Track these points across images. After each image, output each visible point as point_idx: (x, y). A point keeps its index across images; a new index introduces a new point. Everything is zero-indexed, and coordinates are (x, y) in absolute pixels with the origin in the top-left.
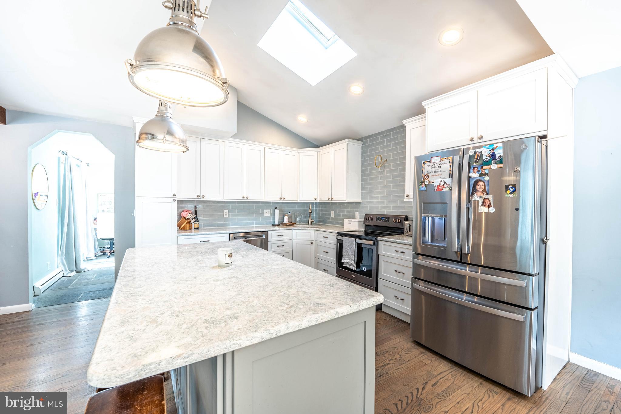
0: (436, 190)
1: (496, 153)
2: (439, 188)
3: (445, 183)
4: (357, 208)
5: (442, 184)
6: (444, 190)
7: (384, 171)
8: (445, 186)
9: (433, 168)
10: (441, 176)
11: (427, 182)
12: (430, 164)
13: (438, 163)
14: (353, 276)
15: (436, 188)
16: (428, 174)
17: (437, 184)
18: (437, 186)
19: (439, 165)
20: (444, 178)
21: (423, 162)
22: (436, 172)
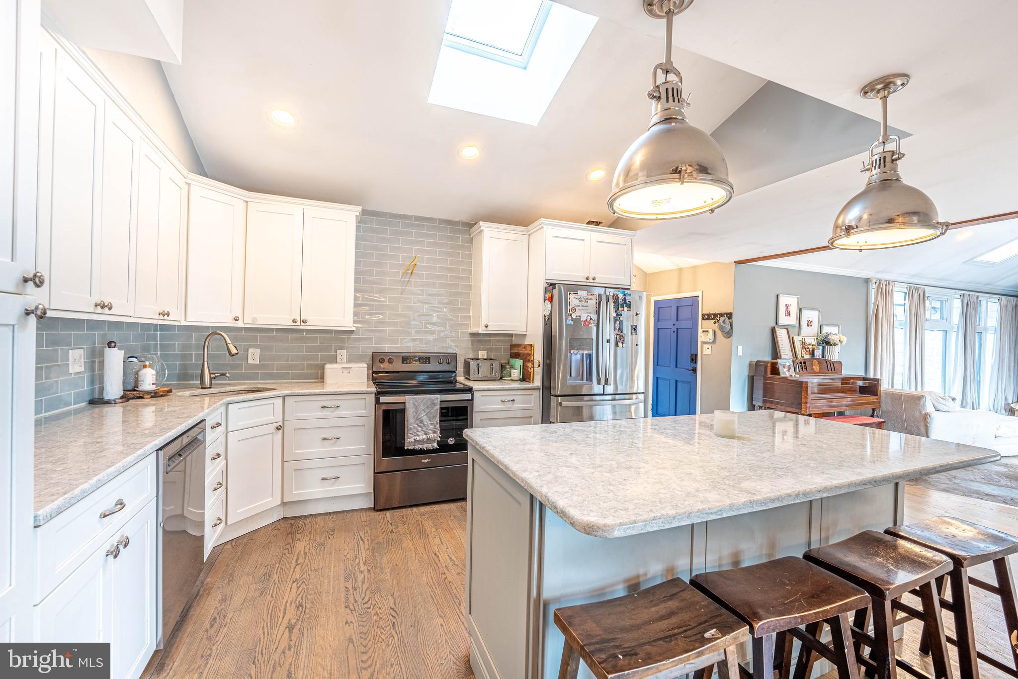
0: (582, 325)
1: (627, 298)
2: (586, 324)
3: (591, 319)
4: (343, 341)
5: (589, 319)
6: (590, 326)
7: (409, 281)
8: (591, 321)
9: (580, 301)
10: (588, 311)
11: (574, 316)
12: (577, 297)
13: (585, 297)
14: (426, 461)
15: (583, 323)
16: (576, 308)
17: (583, 319)
18: (584, 321)
19: (586, 300)
20: (590, 313)
21: (570, 293)
22: (583, 306)
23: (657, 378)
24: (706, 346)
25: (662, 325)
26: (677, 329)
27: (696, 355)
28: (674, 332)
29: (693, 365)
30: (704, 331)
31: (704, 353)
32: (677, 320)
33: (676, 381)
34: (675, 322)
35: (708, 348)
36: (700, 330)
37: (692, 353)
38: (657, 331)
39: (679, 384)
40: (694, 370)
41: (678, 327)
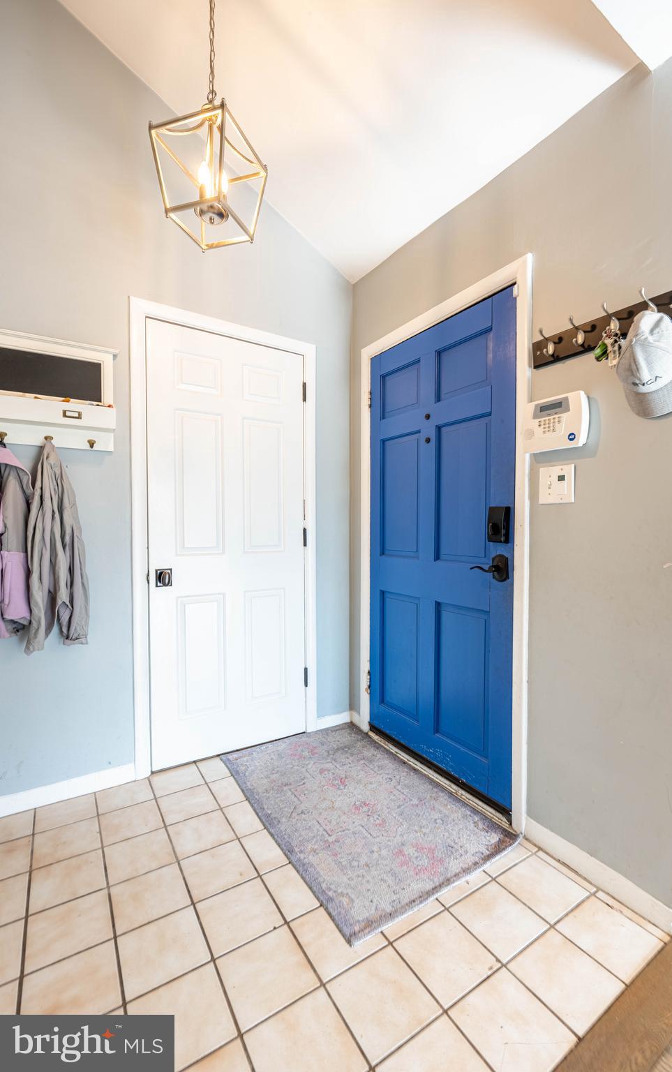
23: (383, 593)
24: (548, 474)
25: (394, 426)
26: (439, 428)
27: (508, 513)
28: (428, 440)
29: (497, 549)
30: (545, 409)
31: (544, 498)
32: (438, 398)
33: (438, 605)
34: (432, 407)
35: (561, 478)
36: (524, 409)
37: (493, 504)
38: (381, 447)
39: (447, 617)
40: (502, 570)
41: (439, 423)
